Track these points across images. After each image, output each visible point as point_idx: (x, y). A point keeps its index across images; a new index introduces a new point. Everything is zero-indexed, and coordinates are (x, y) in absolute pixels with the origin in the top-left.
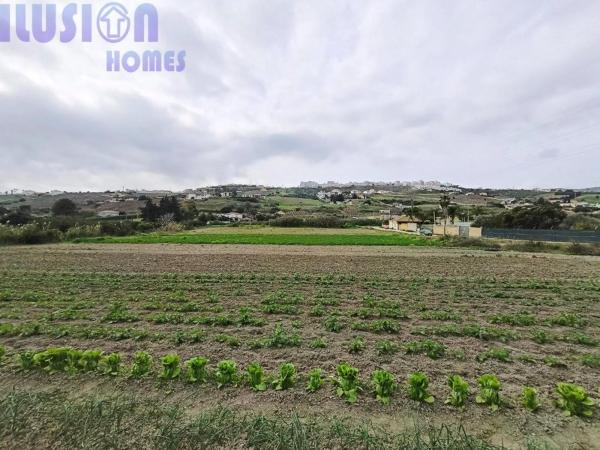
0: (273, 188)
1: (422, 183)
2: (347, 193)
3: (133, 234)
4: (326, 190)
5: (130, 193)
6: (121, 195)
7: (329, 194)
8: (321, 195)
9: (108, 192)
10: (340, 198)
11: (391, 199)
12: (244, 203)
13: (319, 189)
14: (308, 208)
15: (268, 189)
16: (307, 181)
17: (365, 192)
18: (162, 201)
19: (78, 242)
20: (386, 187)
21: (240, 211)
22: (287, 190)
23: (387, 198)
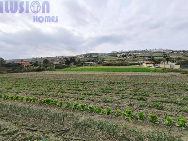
0: (103, 54)
1: (156, 49)
2: (127, 54)
3: (63, 69)
4: (120, 53)
5: (62, 57)
6: (60, 58)
7: (121, 55)
8: (118, 55)
9: (56, 57)
10: (125, 56)
11: (143, 55)
12: (94, 59)
13: (118, 53)
14: (114, 60)
15: (101, 54)
16: (114, 51)
17: (134, 54)
18: (71, 59)
19: (50, 71)
20: (142, 52)
21: (93, 61)
22: (107, 54)
23: (142, 56)
